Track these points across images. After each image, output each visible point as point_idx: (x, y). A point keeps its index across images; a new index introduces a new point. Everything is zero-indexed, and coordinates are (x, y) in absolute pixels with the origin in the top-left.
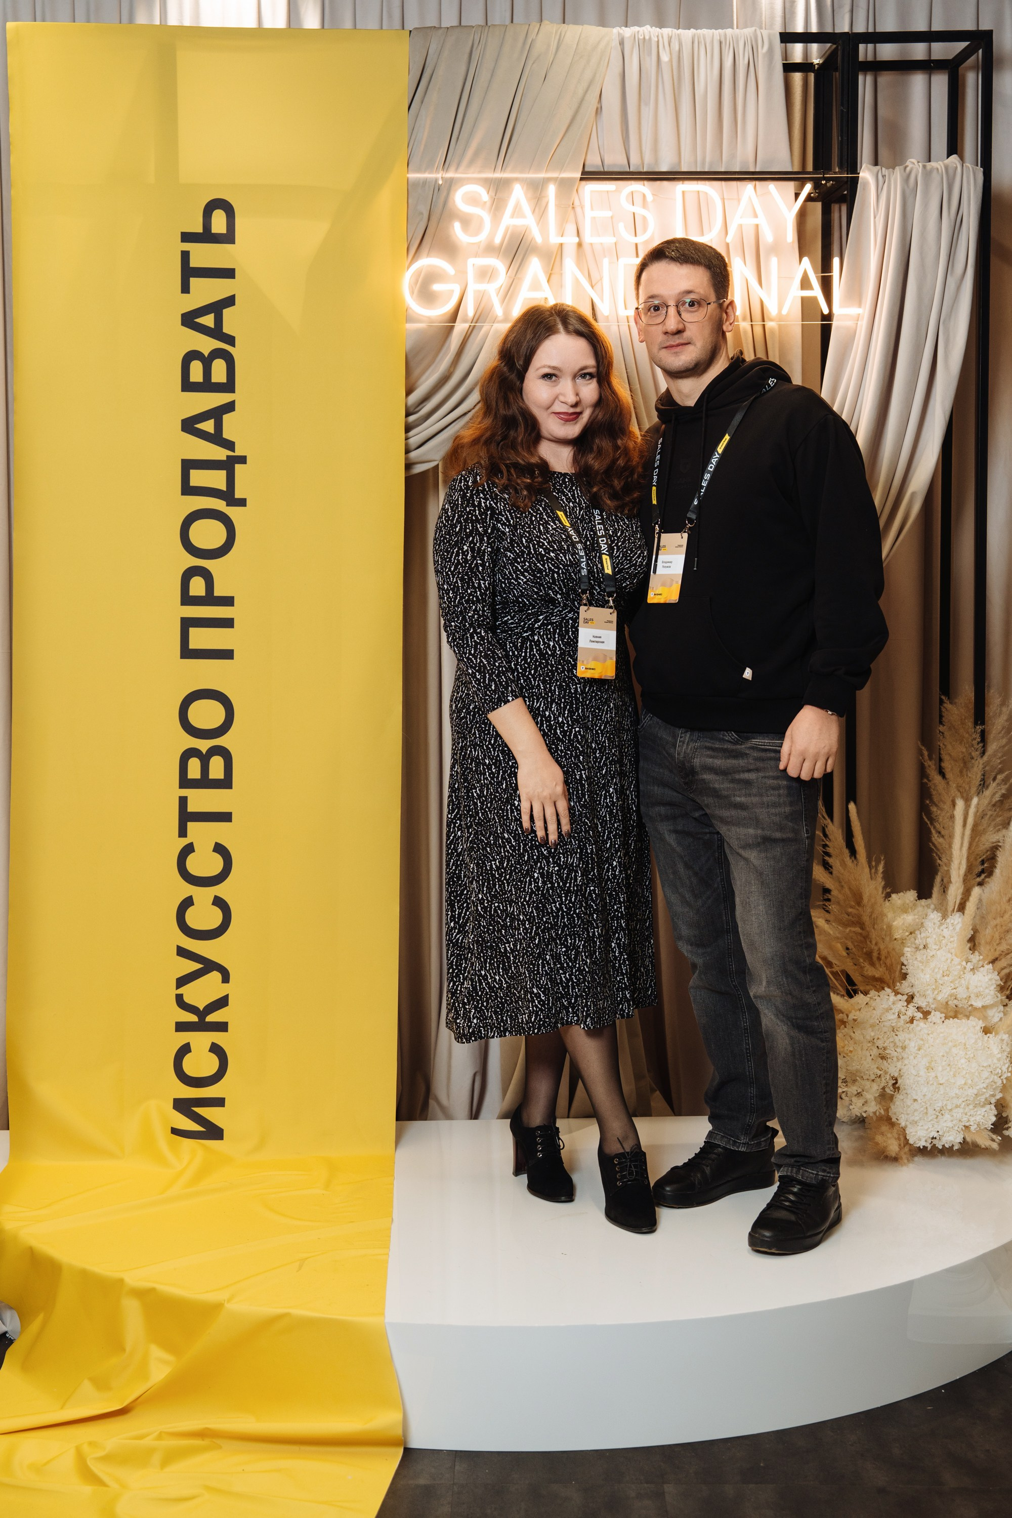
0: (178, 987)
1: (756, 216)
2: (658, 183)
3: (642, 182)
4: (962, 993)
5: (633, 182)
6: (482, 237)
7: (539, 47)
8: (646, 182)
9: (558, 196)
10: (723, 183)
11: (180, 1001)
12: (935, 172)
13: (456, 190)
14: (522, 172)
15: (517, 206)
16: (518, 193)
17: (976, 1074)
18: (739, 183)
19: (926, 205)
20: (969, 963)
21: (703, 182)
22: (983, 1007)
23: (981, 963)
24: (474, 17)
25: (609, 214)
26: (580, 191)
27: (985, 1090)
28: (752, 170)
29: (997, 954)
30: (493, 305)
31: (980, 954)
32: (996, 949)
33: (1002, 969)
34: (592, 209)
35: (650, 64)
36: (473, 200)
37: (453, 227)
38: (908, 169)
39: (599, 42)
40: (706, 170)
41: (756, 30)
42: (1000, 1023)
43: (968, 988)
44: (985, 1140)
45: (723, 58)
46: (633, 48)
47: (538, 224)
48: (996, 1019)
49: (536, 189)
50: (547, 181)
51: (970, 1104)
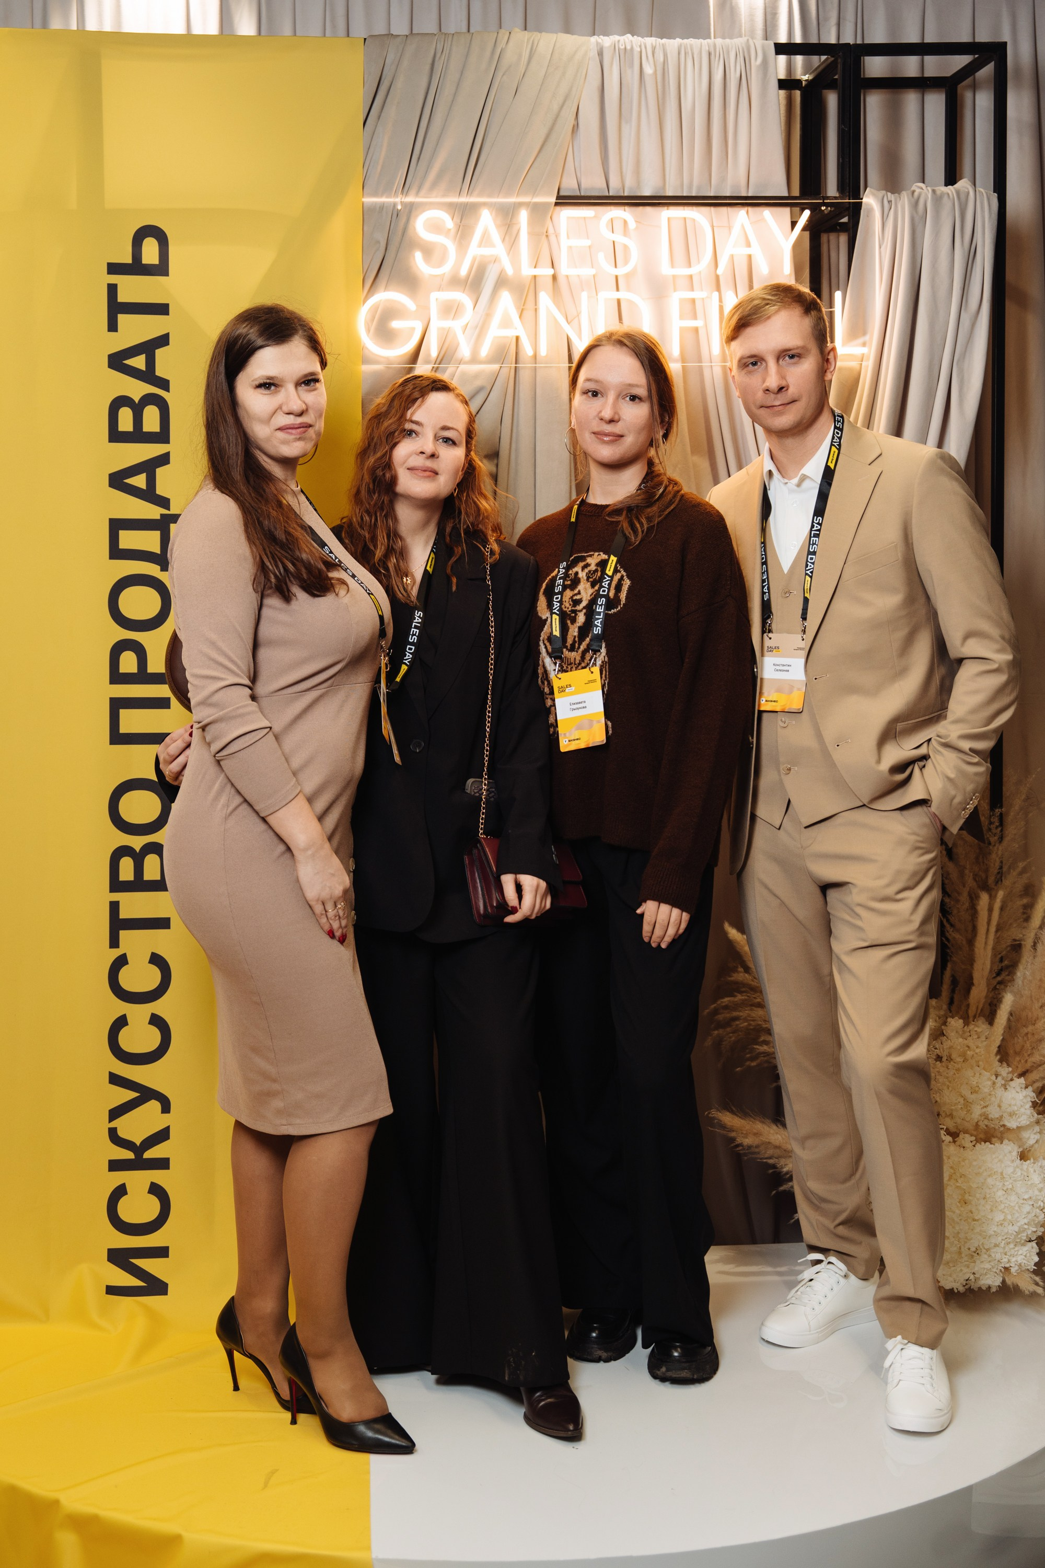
0: (111, 1119)
1: (748, 245)
2: (641, 208)
3: (623, 207)
4: (994, 1112)
5: (612, 208)
6: (447, 269)
7: (509, 57)
8: (627, 208)
9: (532, 222)
10: (712, 209)
11: (113, 1135)
12: (946, 197)
13: (417, 216)
14: (490, 196)
15: (485, 235)
16: (486, 220)
17: (1017, 1208)
18: (730, 209)
19: (937, 234)
20: (999, 1078)
21: (690, 208)
22: (1018, 1128)
23: (1010, 1076)
24: (427, 24)
25: (587, 243)
26: (554, 218)
27: (1026, 1227)
28: (744, 194)
29: (1029, 1065)
30: (458, 345)
31: (1009, 1065)
32: (1026, 1061)
33: (1034, 1082)
34: (568, 238)
35: (632, 78)
36: (436, 227)
37: (414, 257)
38: (916, 194)
39: (576, 52)
40: (694, 195)
41: (748, 40)
42: (1036, 1146)
43: (999, 1106)
44: (1027, 1284)
45: (712, 70)
46: (613, 59)
47: (508, 254)
48: (1032, 1142)
49: (507, 215)
50: (517, 206)
51: (1008, 1243)
